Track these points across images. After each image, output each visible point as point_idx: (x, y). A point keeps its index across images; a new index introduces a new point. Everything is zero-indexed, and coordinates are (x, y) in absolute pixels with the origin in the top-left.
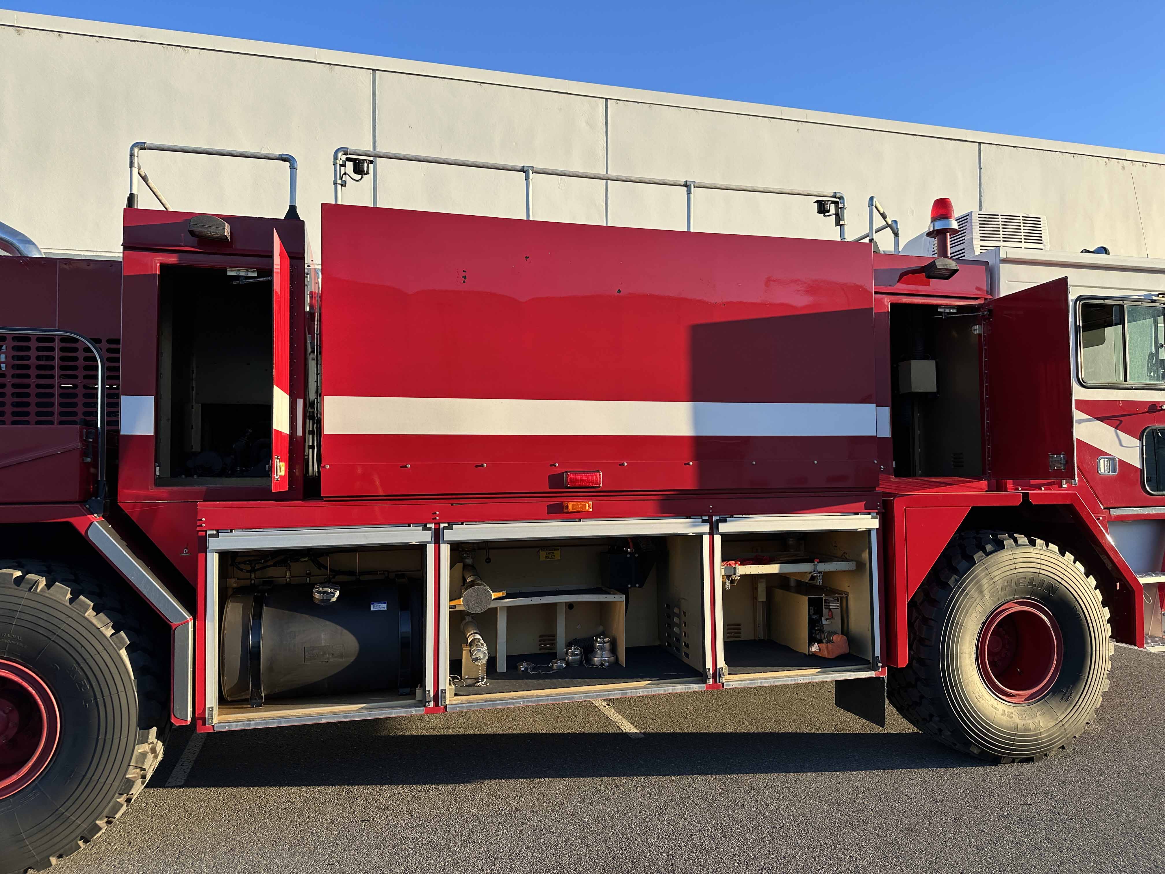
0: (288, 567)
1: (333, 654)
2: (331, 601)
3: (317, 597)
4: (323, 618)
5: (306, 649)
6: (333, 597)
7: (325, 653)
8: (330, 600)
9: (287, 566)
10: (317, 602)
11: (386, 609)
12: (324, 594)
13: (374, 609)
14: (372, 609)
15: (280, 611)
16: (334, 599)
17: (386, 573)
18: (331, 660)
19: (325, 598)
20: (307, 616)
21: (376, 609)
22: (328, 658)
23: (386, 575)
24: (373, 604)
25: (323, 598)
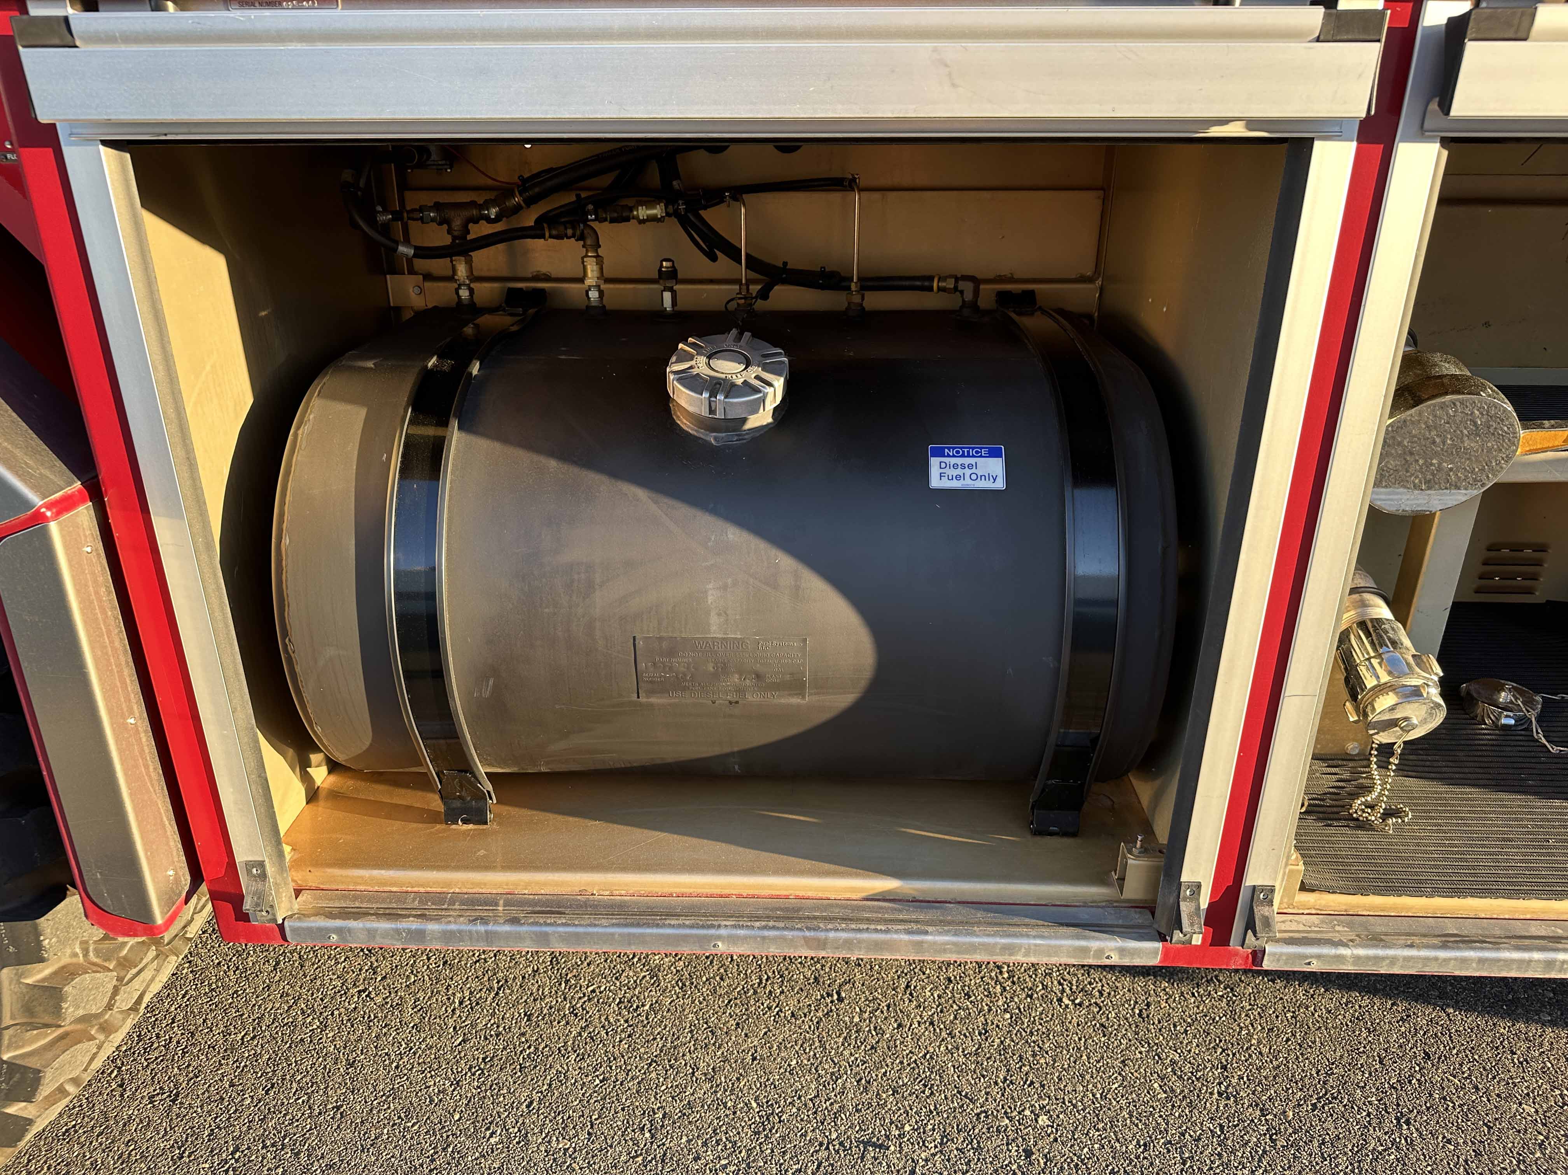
0: (589, 242)
1: (758, 676)
2: (749, 425)
3: (683, 403)
4: (714, 512)
5: (640, 644)
6: (755, 407)
7: (723, 669)
8: (744, 420)
9: (582, 238)
10: (685, 424)
11: (1000, 484)
12: (713, 394)
13: (946, 484)
14: (935, 482)
15: (524, 457)
16: (763, 418)
17: (964, 285)
18: (749, 697)
19: (719, 415)
20: (641, 494)
21: (955, 484)
22: (741, 691)
23: (969, 296)
24: (939, 453)
25: (712, 411)
